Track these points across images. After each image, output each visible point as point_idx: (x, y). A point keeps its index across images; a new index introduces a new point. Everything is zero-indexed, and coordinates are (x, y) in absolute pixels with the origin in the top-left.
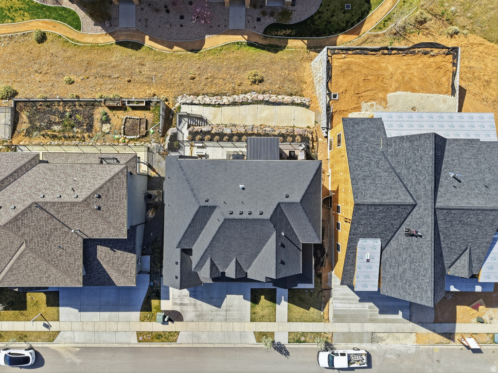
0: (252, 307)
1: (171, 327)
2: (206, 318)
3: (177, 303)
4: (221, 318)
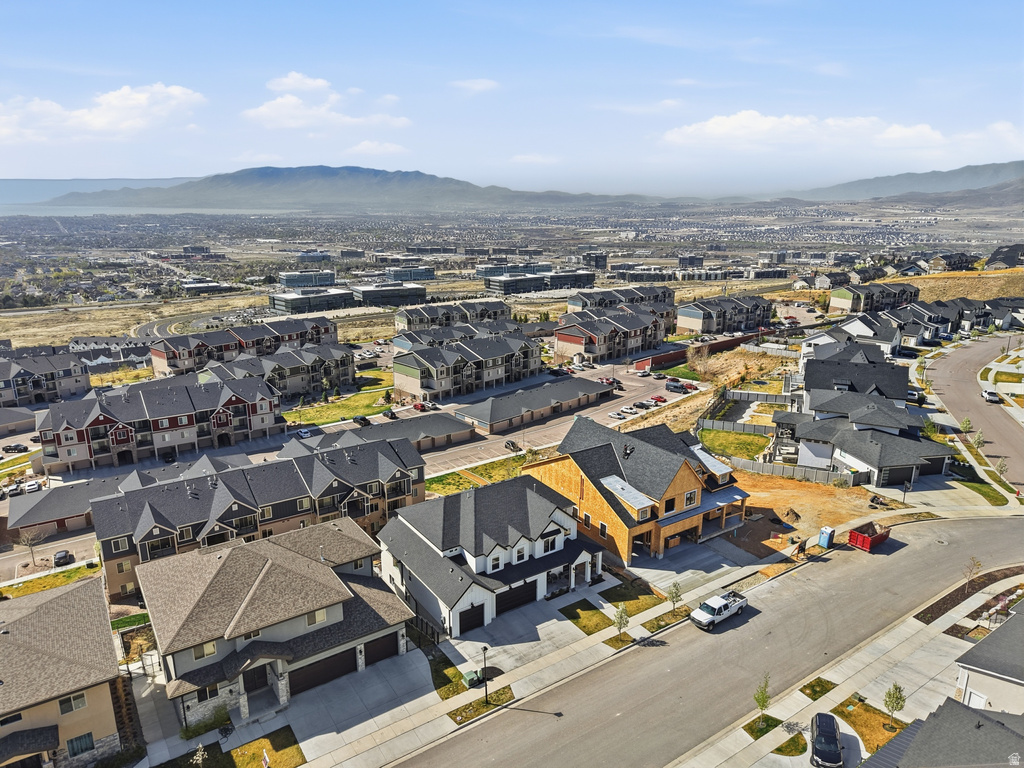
0: (575, 624)
1: (493, 686)
2: (532, 656)
4: (550, 648)
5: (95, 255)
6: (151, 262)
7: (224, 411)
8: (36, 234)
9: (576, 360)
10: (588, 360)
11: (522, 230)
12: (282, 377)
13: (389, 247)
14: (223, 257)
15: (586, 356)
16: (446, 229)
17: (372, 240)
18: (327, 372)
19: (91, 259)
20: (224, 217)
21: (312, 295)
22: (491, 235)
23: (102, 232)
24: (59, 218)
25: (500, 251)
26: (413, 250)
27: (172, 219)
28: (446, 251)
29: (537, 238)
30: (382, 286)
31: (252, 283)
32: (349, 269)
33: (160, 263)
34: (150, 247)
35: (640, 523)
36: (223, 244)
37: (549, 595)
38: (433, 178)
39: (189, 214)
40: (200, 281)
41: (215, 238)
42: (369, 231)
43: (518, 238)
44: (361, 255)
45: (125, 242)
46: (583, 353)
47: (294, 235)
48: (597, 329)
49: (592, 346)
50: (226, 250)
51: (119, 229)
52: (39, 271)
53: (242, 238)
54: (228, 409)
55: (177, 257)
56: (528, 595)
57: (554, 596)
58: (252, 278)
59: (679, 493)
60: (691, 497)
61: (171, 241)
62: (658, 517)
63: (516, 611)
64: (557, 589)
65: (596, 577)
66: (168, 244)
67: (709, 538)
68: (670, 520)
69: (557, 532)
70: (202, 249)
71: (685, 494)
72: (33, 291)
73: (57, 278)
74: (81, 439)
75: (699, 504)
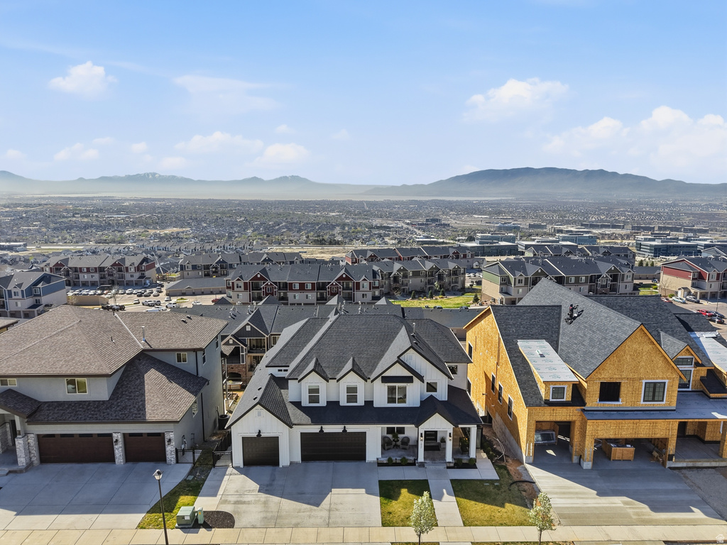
0: (382, 504)
2: (286, 521)
3: (230, 501)
4: (318, 521)
5: (378, 221)
6: (405, 226)
7: (336, 284)
8: (352, 209)
9: (680, 294)
10: (695, 295)
11: (692, 214)
12: (405, 276)
13: (568, 223)
14: (449, 225)
15: (693, 291)
16: (619, 211)
17: (556, 217)
18: (440, 277)
19: (374, 223)
20: (457, 201)
21: (487, 245)
22: (660, 216)
23: (385, 210)
24: (366, 202)
25: (666, 228)
26: (586, 226)
27: (425, 203)
28: (614, 227)
29: (706, 220)
30: (542, 242)
31: (459, 240)
32: (530, 235)
33: (410, 227)
34: (408, 218)
35: (548, 403)
36: (451, 218)
37: (385, 460)
38: (615, 174)
39: (435, 200)
40: (427, 237)
41: (447, 214)
42: (555, 211)
43: (686, 220)
44: (544, 227)
45: (395, 215)
46: (690, 288)
47: (499, 213)
48: (710, 265)
49: (701, 282)
50: (452, 222)
51: (394, 208)
52: (347, 228)
53: (464, 214)
54: (340, 283)
55: (421, 224)
56: (352, 450)
57: (391, 463)
58: (461, 238)
59: (631, 376)
60: (654, 391)
61: (421, 215)
62: (584, 404)
63: (331, 464)
64: (396, 456)
65: (465, 460)
66: (418, 218)
67: (690, 464)
68: (607, 415)
69: (409, 380)
70: (437, 220)
71: (644, 381)
72: (339, 238)
73: (353, 232)
74: (246, 288)
75: (674, 406)
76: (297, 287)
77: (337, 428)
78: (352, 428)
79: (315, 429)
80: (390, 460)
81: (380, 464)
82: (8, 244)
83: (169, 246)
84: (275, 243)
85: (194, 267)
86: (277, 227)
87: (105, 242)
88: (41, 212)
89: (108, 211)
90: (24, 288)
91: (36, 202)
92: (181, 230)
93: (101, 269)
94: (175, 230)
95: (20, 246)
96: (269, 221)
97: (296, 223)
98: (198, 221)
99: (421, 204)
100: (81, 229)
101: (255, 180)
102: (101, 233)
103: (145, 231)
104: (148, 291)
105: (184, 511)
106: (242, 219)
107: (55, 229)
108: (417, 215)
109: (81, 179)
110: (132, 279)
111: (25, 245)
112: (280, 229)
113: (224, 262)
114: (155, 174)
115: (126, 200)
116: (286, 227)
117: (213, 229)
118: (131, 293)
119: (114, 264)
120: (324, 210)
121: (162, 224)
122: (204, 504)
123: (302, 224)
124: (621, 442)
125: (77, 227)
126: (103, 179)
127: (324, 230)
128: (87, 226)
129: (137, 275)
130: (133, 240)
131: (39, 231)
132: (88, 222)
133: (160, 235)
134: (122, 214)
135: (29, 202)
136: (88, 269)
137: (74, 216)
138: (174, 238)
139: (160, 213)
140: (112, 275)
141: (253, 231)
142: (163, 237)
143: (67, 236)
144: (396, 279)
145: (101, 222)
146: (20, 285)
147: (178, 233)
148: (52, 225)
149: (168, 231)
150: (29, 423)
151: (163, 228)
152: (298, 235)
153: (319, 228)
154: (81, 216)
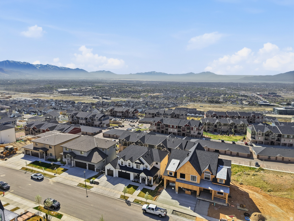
0: (126, 188)
2: (107, 186)
3: (100, 181)
5: (243, 93)
6: (256, 95)
7: (184, 127)
8: (232, 87)
14: (280, 96)
18: (235, 127)
19: (241, 94)
20: (289, 84)
21: (289, 110)
23: (248, 87)
24: (240, 83)
33: (258, 96)
34: (259, 92)
35: (169, 176)
36: (283, 92)
39: (277, 83)
40: (265, 102)
41: (281, 90)
45: (253, 90)
50: (283, 94)
51: (253, 86)
52: (227, 96)
53: (291, 91)
54: (186, 127)
55: (265, 95)
56: (127, 177)
57: (135, 182)
58: (284, 103)
59: (187, 173)
60: (194, 178)
61: (266, 90)
62: (176, 178)
63: (123, 179)
64: (136, 180)
65: (150, 185)
66: (265, 91)
67: (203, 199)
68: (182, 181)
69: (140, 164)
70: (274, 93)
71: (191, 175)
72: (221, 100)
73: (229, 98)
74: (155, 125)
75: (199, 183)
76: (171, 127)
77: (124, 171)
78: (127, 172)
79: (120, 170)
80: (135, 181)
81: (133, 181)
82: (106, 97)
83: (153, 101)
84: (192, 101)
85: (149, 114)
86: (196, 94)
87: (134, 98)
88: (117, 86)
89: (138, 86)
90: (98, 119)
91: (116, 82)
92: (160, 94)
93: (123, 112)
94: (158, 94)
95: (109, 98)
96: (193, 91)
97: (204, 93)
98: (166, 91)
99: (267, 85)
100: (128, 92)
101: (191, 74)
102: (133, 94)
103: (147, 94)
104: (134, 120)
105: (91, 180)
106: (183, 90)
107: (120, 92)
108: (264, 90)
109: (131, 74)
110: (131, 116)
111: (110, 98)
112: (197, 95)
113: (159, 112)
114: (155, 72)
115: (144, 82)
116: (200, 94)
117: (171, 94)
118: (129, 121)
119: (126, 111)
120: (219, 87)
121: (153, 92)
122: (96, 180)
123: (207, 93)
124: (188, 190)
125: (127, 92)
126: (138, 74)
127: (216, 96)
128: (130, 91)
129: (133, 115)
130: (143, 97)
131: (115, 93)
132: (130, 90)
133: (152, 96)
134: (141, 87)
135: (115, 82)
136: (119, 112)
137: (126, 88)
138: (156, 97)
139: (154, 87)
140: (125, 114)
141: (186, 96)
142: (153, 97)
143: (123, 95)
144: (216, 126)
145: (134, 90)
146: (97, 118)
147: (158, 95)
148: (119, 91)
149: (155, 95)
150: (74, 158)
151: (154, 93)
152: (204, 98)
153: (214, 95)
154: (129, 88)
